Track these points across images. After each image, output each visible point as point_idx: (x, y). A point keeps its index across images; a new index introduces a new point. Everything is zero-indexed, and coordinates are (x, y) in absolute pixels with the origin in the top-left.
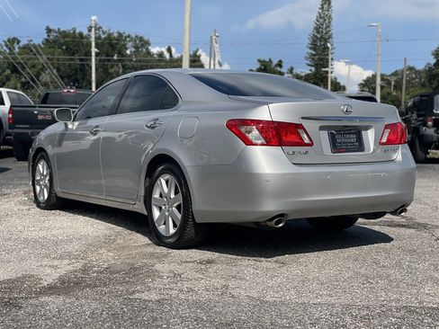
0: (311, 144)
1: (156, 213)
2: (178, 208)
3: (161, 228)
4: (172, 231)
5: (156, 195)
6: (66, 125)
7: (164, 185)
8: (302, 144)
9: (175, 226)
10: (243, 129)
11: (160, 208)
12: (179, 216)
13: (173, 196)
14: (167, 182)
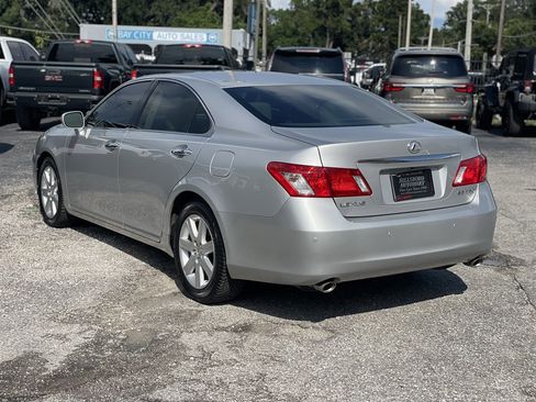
0: (369, 193)
1: (185, 259)
2: (210, 256)
3: (191, 277)
4: (203, 283)
5: (184, 238)
6: (77, 132)
7: (193, 227)
8: (358, 192)
9: (206, 278)
10: (287, 177)
11: (189, 254)
12: (211, 267)
13: (204, 242)
14: (197, 223)
